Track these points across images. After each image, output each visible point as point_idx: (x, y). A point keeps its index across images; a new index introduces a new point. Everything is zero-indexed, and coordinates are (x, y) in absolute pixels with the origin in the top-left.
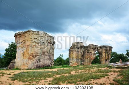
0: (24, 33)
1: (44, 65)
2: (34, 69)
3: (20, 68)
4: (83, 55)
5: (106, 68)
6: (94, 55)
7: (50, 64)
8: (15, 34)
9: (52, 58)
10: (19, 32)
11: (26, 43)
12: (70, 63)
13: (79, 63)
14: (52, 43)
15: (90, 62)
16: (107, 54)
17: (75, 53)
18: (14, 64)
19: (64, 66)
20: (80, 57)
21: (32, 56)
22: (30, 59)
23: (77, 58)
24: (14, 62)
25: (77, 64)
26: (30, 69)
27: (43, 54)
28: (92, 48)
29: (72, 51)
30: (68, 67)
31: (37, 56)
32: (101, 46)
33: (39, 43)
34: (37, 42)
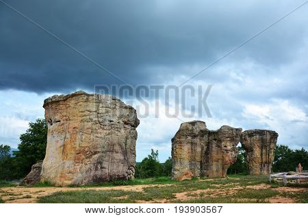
0: (66, 99)
1: (111, 177)
2: (87, 185)
3: (53, 181)
4: (207, 153)
5: (262, 186)
6: (233, 153)
7: (126, 175)
8: (45, 101)
9: (131, 160)
10: (54, 97)
11: (71, 122)
12: (176, 173)
13: (198, 172)
14: (133, 123)
15: (223, 169)
16: (264, 151)
17: (186, 148)
18: (40, 171)
19: (160, 178)
20: (198, 158)
21: (83, 154)
22: (77, 160)
23: (192, 160)
24: (39, 168)
25: (192, 175)
26: (78, 186)
27: (111, 149)
28: (227, 136)
29: (181, 143)
30: (171, 181)
31: (96, 153)
32: (250, 131)
33: (100, 123)
34: (96, 119)
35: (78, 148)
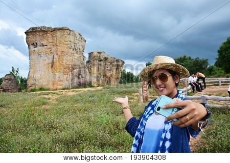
0: (54, 30)
3: (46, 87)
11: (58, 47)
16: (117, 71)
17: (96, 67)
20: (102, 74)
22: (65, 73)
23: (99, 75)
28: (109, 61)
35: (65, 65)
